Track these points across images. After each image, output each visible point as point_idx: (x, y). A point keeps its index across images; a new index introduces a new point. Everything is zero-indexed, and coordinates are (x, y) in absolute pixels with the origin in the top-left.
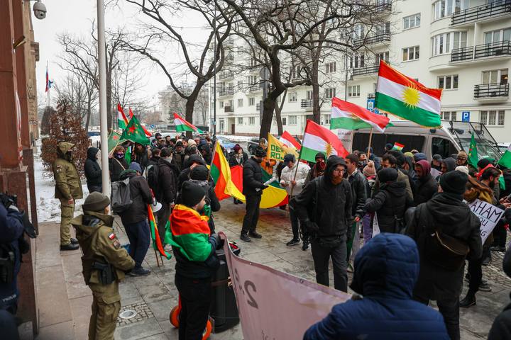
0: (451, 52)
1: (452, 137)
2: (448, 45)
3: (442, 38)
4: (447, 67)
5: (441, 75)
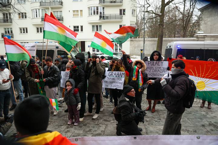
0: (41, 17)
2: (39, 14)
3: (36, 11)
4: (40, 23)
5: (37, 27)
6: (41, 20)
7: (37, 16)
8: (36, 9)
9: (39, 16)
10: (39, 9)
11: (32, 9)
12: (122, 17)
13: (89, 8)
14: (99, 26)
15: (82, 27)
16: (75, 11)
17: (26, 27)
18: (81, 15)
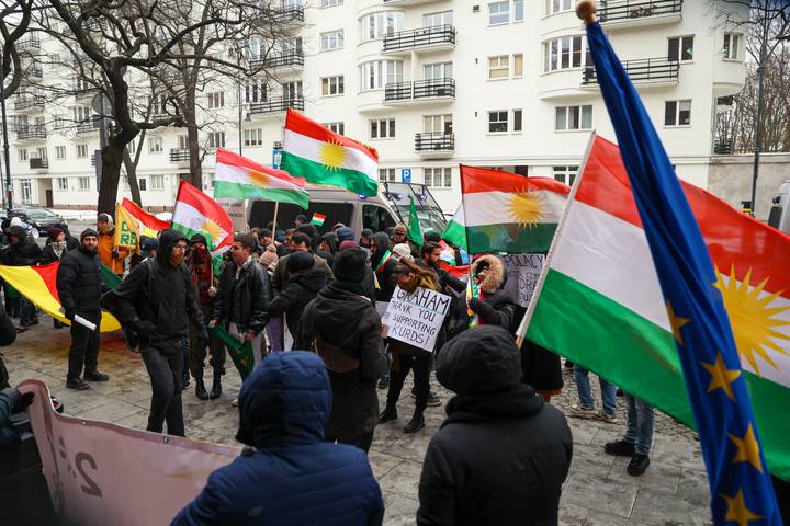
0: (384, 87)
1: (388, 204)
2: (380, 77)
3: (372, 68)
4: (380, 107)
5: (374, 118)
6: (382, 95)
7: (372, 86)
8: (371, 62)
9: (380, 85)
10: (380, 62)
11: (360, 62)
13: (546, 44)
14: (584, 107)
15: (518, 114)
16: (496, 58)
17: (341, 121)
18: (519, 71)
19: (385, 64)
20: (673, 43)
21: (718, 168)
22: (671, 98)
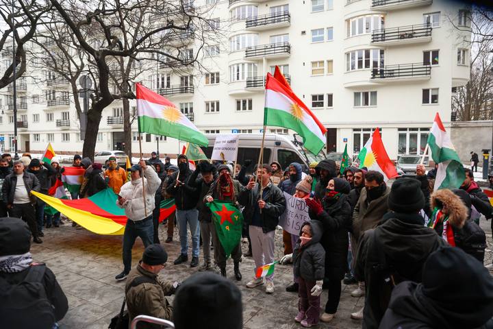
0: (245, 80)
1: (297, 149)
2: (243, 73)
3: (238, 67)
4: (244, 92)
5: (238, 98)
6: (245, 84)
7: (238, 79)
8: (238, 64)
9: (243, 78)
10: (243, 64)
11: (230, 64)
12: (428, 69)
13: (348, 54)
14: (371, 92)
15: (330, 97)
16: (316, 63)
17: (217, 100)
18: (330, 70)
19: (246, 66)
20: (426, 54)
21: (457, 130)
22: (426, 87)
